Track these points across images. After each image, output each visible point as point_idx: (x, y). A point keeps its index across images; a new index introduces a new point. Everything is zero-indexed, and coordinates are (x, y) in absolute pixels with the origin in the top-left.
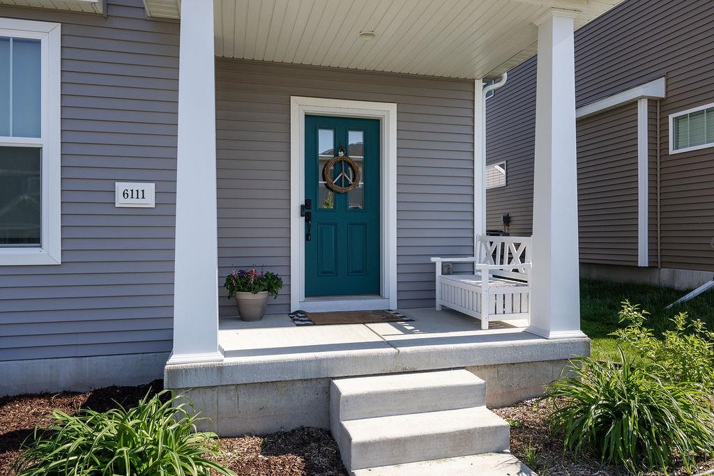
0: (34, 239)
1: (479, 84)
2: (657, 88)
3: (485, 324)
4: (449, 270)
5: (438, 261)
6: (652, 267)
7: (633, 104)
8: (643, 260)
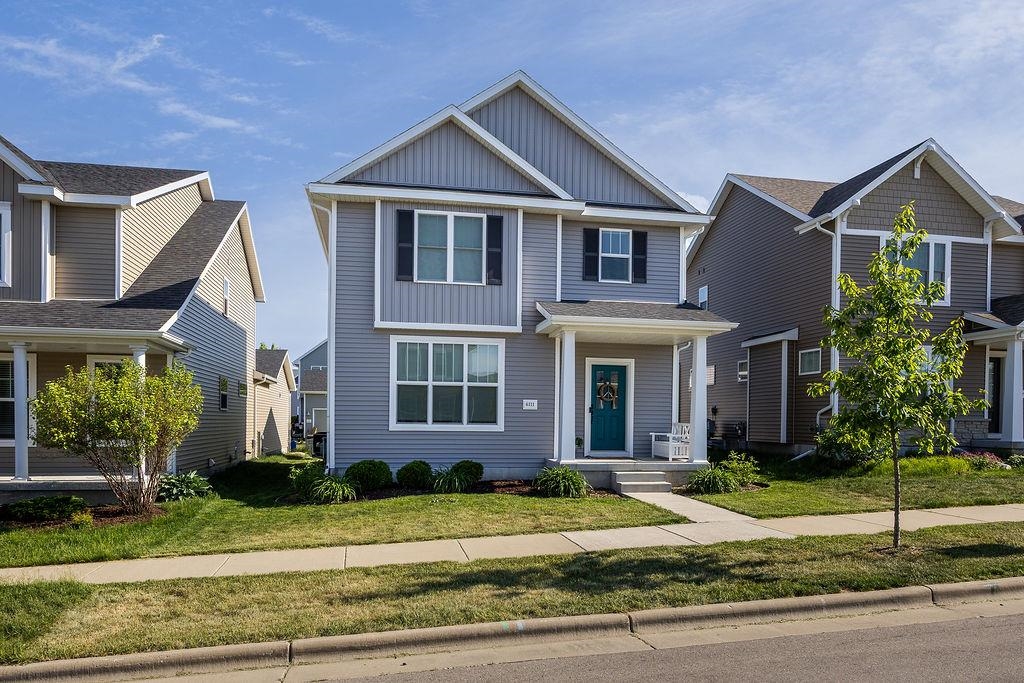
0: (494, 422)
1: (675, 347)
2: (793, 335)
3: (670, 459)
4: (658, 438)
5: (653, 434)
6: (789, 443)
7: (779, 343)
8: (783, 439)
